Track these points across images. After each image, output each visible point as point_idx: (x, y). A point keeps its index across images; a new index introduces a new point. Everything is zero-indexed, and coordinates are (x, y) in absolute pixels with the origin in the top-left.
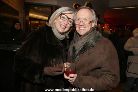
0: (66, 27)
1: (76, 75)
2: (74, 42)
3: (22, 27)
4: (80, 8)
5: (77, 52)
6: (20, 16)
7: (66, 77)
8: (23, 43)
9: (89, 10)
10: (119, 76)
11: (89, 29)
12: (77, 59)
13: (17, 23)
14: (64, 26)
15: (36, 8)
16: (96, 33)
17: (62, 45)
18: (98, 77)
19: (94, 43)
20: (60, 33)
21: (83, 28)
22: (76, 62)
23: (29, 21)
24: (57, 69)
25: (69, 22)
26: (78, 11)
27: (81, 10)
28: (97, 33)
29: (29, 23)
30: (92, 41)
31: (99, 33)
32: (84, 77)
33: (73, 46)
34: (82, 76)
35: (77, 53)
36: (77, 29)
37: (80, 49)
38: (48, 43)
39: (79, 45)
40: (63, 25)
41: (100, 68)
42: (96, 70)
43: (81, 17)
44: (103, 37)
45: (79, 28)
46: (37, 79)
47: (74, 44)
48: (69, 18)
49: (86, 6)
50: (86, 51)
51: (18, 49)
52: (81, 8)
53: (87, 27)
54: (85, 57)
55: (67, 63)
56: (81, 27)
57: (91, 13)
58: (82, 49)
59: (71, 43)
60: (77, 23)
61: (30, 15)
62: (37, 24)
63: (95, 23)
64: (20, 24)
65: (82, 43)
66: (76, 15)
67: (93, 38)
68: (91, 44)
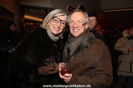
0: (59, 29)
1: (71, 75)
2: (69, 43)
3: (18, 29)
4: (73, 11)
6: (15, 18)
8: (19, 44)
11: (83, 31)
12: (71, 60)
15: (30, 10)
16: (90, 35)
17: (56, 46)
18: (92, 77)
19: (88, 44)
21: (77, 30)
22: (71, 62)
23: (24, 23)
24: (50, 69)
27: (75, 13)
29: (24, 25)
30: (85, 42)
31: (93, 34)
32: (78, 76)
34: (77, 76)
36: (71, 31)
38: (43, 44)
39: (73, 46)
40: (56, 28)
41: (94, 68)
42: (90, 70)
45: (73, 30)
47: (68, 45)
50: (80, 52)
51: (14, 49)
52: (75, 11)
54: (79, 57)
56: (75, 29)
58: (76, 50)
60: (71, 25)
61: (25, 17)
62: (32, 25)
63: (88, 25)
64: (15, 26)
65: (77, 44)
66: (70, 17)
67: (86, 39)
68: (84, 45)
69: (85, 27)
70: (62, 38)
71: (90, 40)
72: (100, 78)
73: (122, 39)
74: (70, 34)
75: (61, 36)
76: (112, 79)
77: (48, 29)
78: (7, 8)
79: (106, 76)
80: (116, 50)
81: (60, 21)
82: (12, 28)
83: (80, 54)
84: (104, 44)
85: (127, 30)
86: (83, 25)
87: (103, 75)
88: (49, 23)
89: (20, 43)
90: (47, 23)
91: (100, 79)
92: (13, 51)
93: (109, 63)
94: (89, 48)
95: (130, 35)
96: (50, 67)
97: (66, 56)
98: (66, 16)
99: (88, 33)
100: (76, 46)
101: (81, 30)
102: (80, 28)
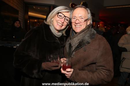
0: (63, 25)
1: (72, 70)
2: (71, 39)
3: (22, 25)
4: (76, 7)
5: (73, 48)
6: (20, 15)
7: (63, 71)
10: (113, 70)
12: (73, 55)
13: (17, 22)
15: (34, 7)
16: (91, 31)
17: (59, 42)
20: (57, 30)
21: (79, 26)
22: (72, 57)
23: (29, 20)
24: (54, 64)
25: (66, 20)
26: (74, 10)
28: (92, 31)
29: (28, 22)
30: (87, 38)
31: (94, 31)
32: (79, 71)
33: (69, 42)
34: (78, 71)
35: (73, 50)
36: (73, 26)
38: (46, 40)
39: (75, 41)
40: (60, 23)
41: (95, 63)
42: (91, 65)
43: (77, 15)
45: (75, 26)
46: (35, 73)
47: (70, 40)
48: (66, 17)
49: (82, 5)
51: (18, 45)
54: (81, 53)
55: (64, 58)
57: (86, 11)
59: (68, 40)
60: (73, 21)
61: (29, 14)
62: (36, 22)
63: (90, 21)
64: (20, 23)
65: (78, 40)
66: (72, 13)
67: (88, 35)
68: (86, 41)
69: (87, 23)
70: (65, 35)
71: (92, 36)
76: (113, 74)
79: (107, 71)
80: (120, 47)
82: (17, 24)
83: (81, 50)
84: (105, 40)
86: (85, 21)
87: (104, 70)
89: (25, 39)
91: (101, 74)
92: (17, 46)
93: (110, 58)
96: (54, 62)
100: (78, 42)
101: (83, 26)
102: (82, 24)
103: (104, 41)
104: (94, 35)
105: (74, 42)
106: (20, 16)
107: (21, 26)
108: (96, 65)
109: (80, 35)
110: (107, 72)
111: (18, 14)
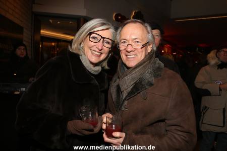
2: (119, 78)
3: (29, 53)
5: (125, 95)
6: (24, 34)
7: (107, 139)
9: (141, 25)
10: (195, 132)
12: (124, 107)
13: (20, 47)
14: (98, 52)
15: (51, 21)
16: (155, 62)
19: (152, 79)
21: (133, 56)
22: (123, 111)
23: (41, 43)
28: (157, 63)
30: (148, 76)
31: (160, 62)
34: (134, 136)
35: (124, 97)
36: (123, 56)
37: (130, 89)
38: (74, 80)
40: (95, 51)
41: (163, 121)
42: (157, 124)
43: (128, 37)
44: (167, 69)
45: (127, 55)
47: (118, 80)
48: (104, 38)
50: (139, 93)
52: (128, 23)
53: (139, 53)
54: (138, 102)
56: (129, 54)
58: (132, 89)
59: (114, 79)
60: (122, 47)
61: (41, 33)
62: (54, 47)
63: (151, 46)
64: (26, 49)
66: (120, 33)
67: (149, 70)
68: (147, 81)
70: (107, 67)
71: (157, 72)
72: (175, 138)
73: (207, 67)
74: (120, 61)
75: (105, 64)
76: (195, 139)
77: (82, 53)
78: (11, 18)
79: (185, 134)
81: (102, 39)
82: (20, 52)
85: (216, 51)
86: (142, 47)
87: (180, 133)
88: (82, 43)
90: (79, 43)
94: (155, 86)
95: (221, 61)
97: (114, 100)
98: (111, 30)
99: (153, 61)
101: (140, 55)
103: (178, 81)
104: (160, 71)
105: (126, 83)
106: (26, 36)
107: (27, 54)
108: (165, 123)
109: (136, 70)
110: (185, 136)
111: (22, 33)
